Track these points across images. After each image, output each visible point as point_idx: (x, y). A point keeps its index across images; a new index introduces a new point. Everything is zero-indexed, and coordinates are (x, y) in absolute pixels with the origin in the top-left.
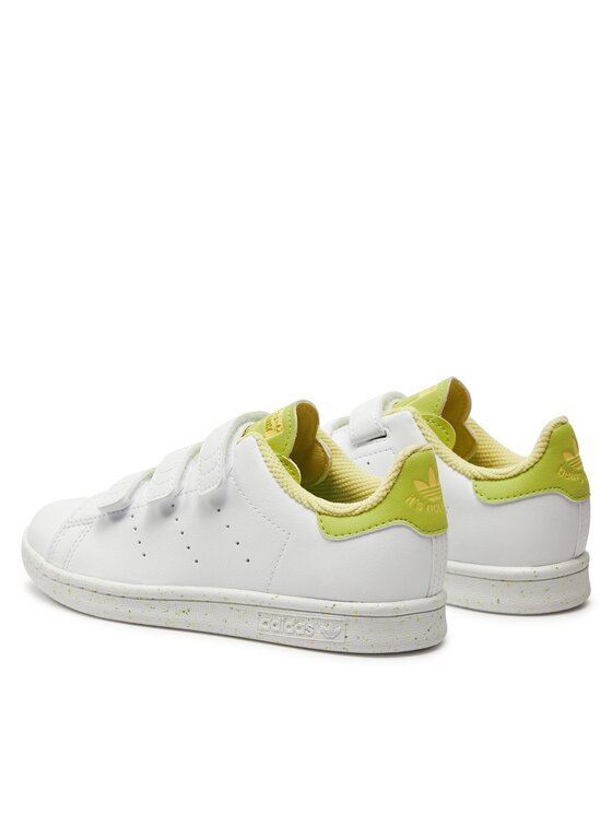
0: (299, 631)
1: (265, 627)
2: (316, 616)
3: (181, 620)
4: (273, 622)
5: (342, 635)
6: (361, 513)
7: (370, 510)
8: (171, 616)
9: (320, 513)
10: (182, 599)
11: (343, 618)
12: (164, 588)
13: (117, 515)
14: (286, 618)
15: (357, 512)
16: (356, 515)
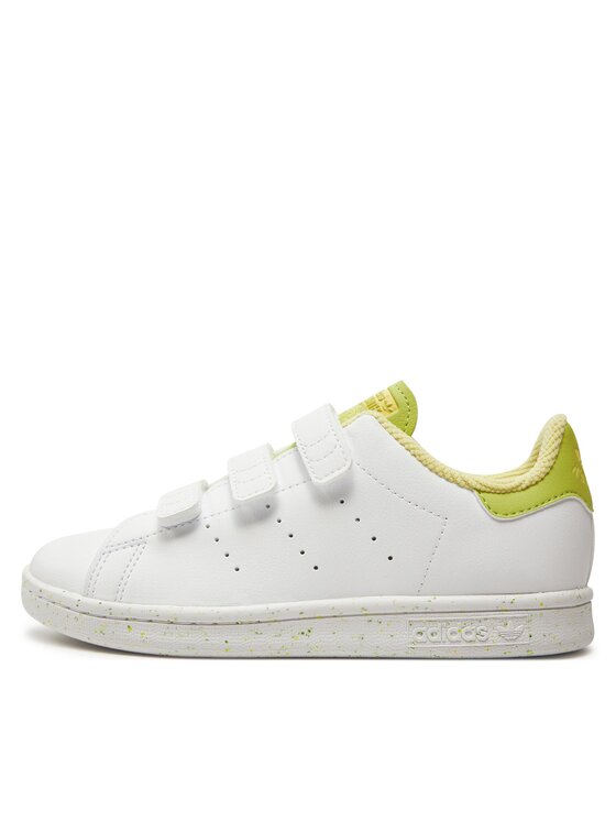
0: (470, 637)
1: (420, 638)
2: (492, 615)
3: (301, 644)
4: (430, 630)
5: (526, 634)
6: (528, 487)
7: (537, 483)
8: (287, 640)
9: (479, 491)
10: (302, 617)
11: (526, 614)
12: (273, 606)
13: (181, 528)
14: (448, 622)
15: (524, 486)
16: (523, 490)
